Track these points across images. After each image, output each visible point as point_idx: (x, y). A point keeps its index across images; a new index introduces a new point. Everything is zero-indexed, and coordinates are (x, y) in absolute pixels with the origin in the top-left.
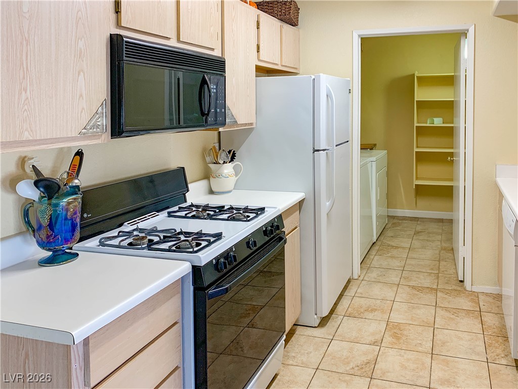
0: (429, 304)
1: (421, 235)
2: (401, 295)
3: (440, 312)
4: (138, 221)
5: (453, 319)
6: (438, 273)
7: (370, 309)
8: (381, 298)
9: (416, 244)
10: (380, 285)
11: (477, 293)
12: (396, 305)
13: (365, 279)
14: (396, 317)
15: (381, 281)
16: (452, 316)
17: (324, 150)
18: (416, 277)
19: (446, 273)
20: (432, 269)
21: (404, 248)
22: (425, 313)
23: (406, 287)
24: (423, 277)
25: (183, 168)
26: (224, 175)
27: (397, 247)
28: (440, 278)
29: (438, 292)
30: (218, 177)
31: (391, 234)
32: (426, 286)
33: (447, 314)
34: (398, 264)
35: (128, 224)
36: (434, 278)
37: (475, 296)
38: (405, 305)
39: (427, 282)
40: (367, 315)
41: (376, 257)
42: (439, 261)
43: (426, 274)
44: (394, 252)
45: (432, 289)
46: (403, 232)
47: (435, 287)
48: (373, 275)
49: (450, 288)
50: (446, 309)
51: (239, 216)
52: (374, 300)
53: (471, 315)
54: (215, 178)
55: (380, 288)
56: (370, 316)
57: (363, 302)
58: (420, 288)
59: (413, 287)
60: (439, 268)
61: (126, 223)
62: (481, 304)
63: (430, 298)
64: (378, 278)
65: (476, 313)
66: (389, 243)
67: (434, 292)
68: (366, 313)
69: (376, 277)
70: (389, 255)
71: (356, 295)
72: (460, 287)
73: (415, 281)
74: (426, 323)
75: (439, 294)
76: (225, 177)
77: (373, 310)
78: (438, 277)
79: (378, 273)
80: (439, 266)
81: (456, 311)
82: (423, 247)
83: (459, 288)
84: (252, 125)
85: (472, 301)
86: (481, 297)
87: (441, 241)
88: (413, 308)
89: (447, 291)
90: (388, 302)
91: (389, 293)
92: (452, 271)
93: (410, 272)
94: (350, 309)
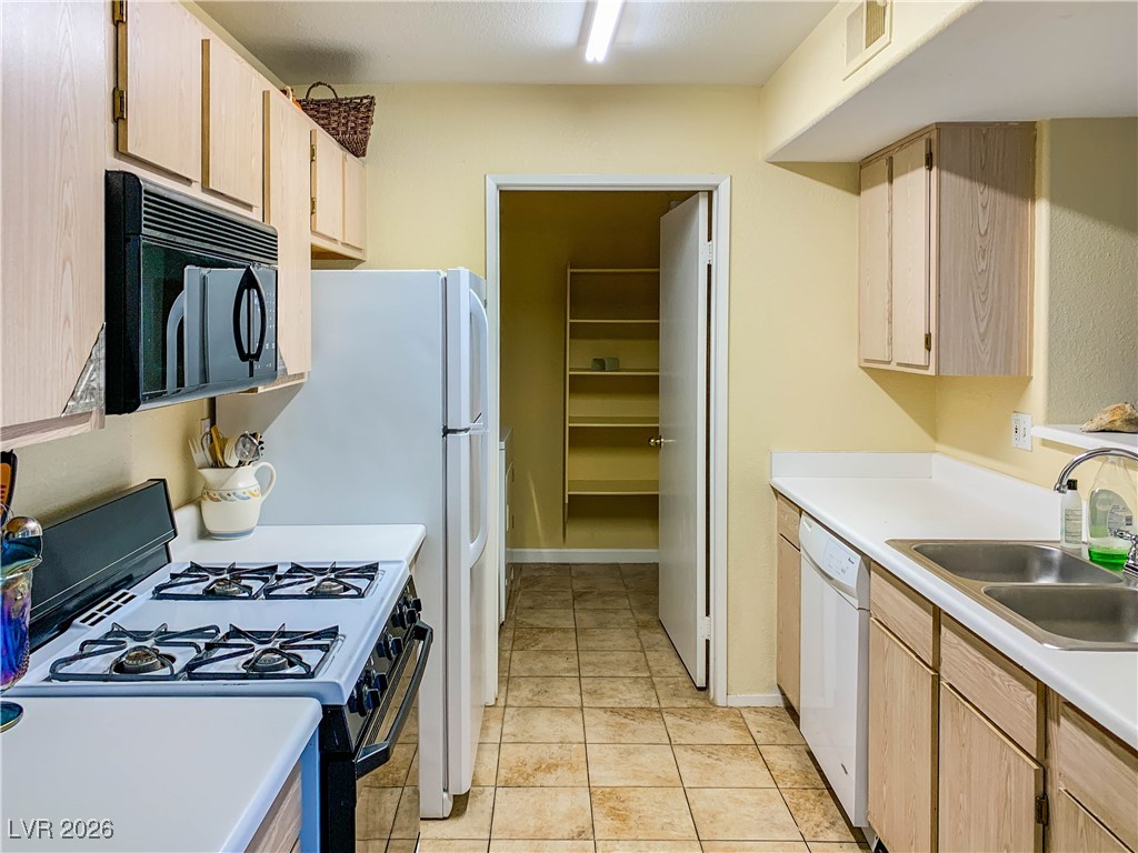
0: (657, 741)
1: (587, 601)
2: (595, 729)
3: (685, 756)
4: (100, 614)
5: (713, 767)
6: (650, 677)
7: (544, 766)
8: (558, 740)
9: (586, 619)
10: (544, 713)
11: (739, 709)
12: (593, 751)
13: (509, 703)
14: (604, 776)
15: (544, 704)
16: (709, 761)
17: (466, 430)
18: (612, 689)
19: (665, 674)
20: (636, 669)
21: (564, 630)
22: (656, 761)
23: (598, 711)
24: (624, 688)
25: (164, 481)
26: (239, 493)
27: (550, 630)
28: (658, 687)
29: (665, 715)
30: (226, 499)
31: (528, 603)
32: (635, 705)
33: (698, 757)
34: (565, 665)
35: (83, 621)
36: (646, 687)
37: (736, 716)
38: (610, 749)
39: (635, 697)
40: (541, 778)
41: (515, 654)
42: (643, 651)
43: (628, 681)
44: (549, 640)
45: (650, 710)
46: (550, 597)
47: (655, 705)
48: (524, 693)
49: (685, 705)
50: (692, 747)
51: (331, 587)
52: (545, 747)
53: (743, 754)
54: (218, 500)
55: (549, 720)
56: (550, 779)
57: (522, 752)
58: (626, 711)
59: (613, 711)
60: (648, 665)
61: (77, 621)
62: (753, 729)
63: (650, 729)
64: (536, 698)
65: (750, 748)
66: (530, 621)
67: (656, 715)
68: (540, 775)
69: (530, 696)
70: (540, 647)
71: (504, 739)
72: (701, 700)
73: (610, 697)
74: (665, 780)
75: (669, 719)
76: (243, 499)
77: (551, 768)
78: (653, 686)
79: (531, 687)
80: (647, 660)
81: (712, 749)
82: (601, 625)
83: (701, 704)
84: (303, 378)
85: (733, 725)
86: (750, 717)
87: (631, 610)
88: (630, 753)
89: (681, 712)
90: (575, 746)
91: (572, 729)
92: (676, 669)
93: (596, 681)
94: (502, 771)
